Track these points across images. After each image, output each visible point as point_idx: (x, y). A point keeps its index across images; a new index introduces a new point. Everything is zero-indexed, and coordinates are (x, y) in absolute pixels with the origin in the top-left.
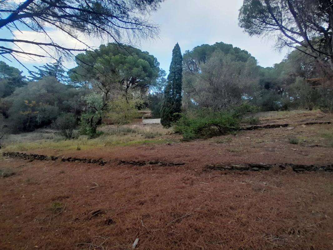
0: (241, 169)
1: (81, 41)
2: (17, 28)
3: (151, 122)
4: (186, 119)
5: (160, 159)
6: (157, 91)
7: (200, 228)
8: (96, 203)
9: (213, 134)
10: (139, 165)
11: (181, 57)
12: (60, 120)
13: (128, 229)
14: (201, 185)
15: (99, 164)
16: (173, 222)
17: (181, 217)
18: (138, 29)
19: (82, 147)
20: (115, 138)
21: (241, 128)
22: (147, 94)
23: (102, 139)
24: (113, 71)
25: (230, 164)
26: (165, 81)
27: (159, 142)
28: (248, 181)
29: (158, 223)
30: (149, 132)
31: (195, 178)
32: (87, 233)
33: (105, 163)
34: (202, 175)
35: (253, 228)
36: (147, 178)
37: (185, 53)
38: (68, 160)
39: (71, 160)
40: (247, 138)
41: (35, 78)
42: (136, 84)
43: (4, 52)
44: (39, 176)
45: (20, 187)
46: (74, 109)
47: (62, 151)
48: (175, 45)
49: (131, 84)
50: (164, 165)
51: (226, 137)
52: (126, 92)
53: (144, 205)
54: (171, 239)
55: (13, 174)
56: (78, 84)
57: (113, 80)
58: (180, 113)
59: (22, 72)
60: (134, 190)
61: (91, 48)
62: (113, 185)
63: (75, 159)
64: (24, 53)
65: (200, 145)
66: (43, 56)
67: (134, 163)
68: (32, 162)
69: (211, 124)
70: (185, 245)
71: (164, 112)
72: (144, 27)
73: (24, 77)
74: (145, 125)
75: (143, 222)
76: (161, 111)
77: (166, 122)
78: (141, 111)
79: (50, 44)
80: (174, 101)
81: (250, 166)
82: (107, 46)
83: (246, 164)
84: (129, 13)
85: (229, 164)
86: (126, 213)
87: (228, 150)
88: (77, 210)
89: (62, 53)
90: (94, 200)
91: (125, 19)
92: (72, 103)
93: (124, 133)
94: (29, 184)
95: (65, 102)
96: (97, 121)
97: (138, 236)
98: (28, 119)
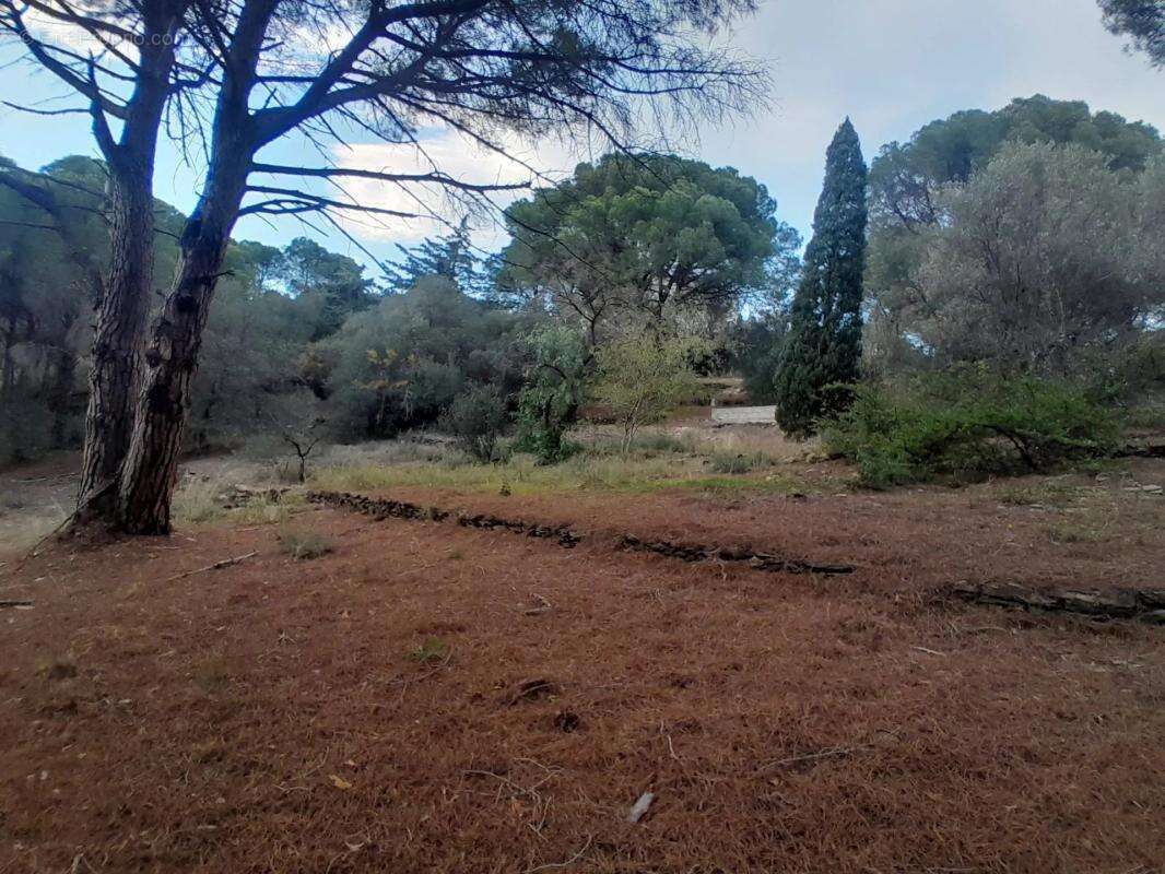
0: (1100, 611)
1: (512, 159)
2: (333, 133)
3: (742, 416)
4: (875, 406)
5: (760, 546)
6: (768, 308)
7: (883, 808)
8: (537, 658)
9: (990, 469)
10: (681, 557)
11: (862, 170)
12: (463, 407)
13: (622, 756)
14: (913, 657)
15: (560, 543)
16: (781, 765)
17: (812, 753)
18: (692, 88)
19: (514, 486)
20: (614, 467)
21: (1122, 445)
22: (731, 319)
23: (576, 468)
24: (616, 248)
25: (1052, 587)
26: (796, 268)
27: (767, 485)
28: (1125, 662)
29: (726, 758)
30: (732, 451)
31: (891, 625)
32: (498, 743)
33: (578, 540)
34: (921, 619)
35: (1104, 839)
36: (706, 604)
37: (880, 155)
38: (476, 521)
39: (482, 523)
40: (1146, 488)
41: (399, 283)
42: (692, 284)
43: (304, 206)
44: (396, 562)
45: (342, 587)
46: (499, 373)
47: (459, 494)
48: (837, 129)
49: (674, 287)
50: (770, 565)
51: (1051, 481)
52: (658, 313)
53: (684, 691)
54: (764, 822)
55: (328, 551)
56: (515, 297)
57: (612, 275)
58: (853, 382)
59: (364, 267)
60: (658, 635)
61: (544, 175)
62: (595, 611)
63: (495, 522)
64: (358, 208)
65: (926, 508)
66: (411, 216)
67: (666, 550)
68: (382, 523)
69: (985, 426)
70: (816, 853)
71: (789, 380)
72: (713, 77)
73: (370, 282)
74: (720, 427)
75: (674, 744)
76: (779, 377)
77: (796, 419)
78: (707, 380)
79: (428, 177)
80: (827, 337)
81: (1143, 603)
82: (599, 167)
83: (1121, 590)
84: (659, 38)
85: (1048, 589)
86: (624, 703)
87: (1049, 532)
88: (481, 670)
89: (464, 204)
90: (534, 649)
91: (646, 63)
92: (497, 357)
93: (645, 451)
94: (365, 582)
95: (476, 352)
96: (564, 410)
97: (651, 785)
98: (379, 402)
